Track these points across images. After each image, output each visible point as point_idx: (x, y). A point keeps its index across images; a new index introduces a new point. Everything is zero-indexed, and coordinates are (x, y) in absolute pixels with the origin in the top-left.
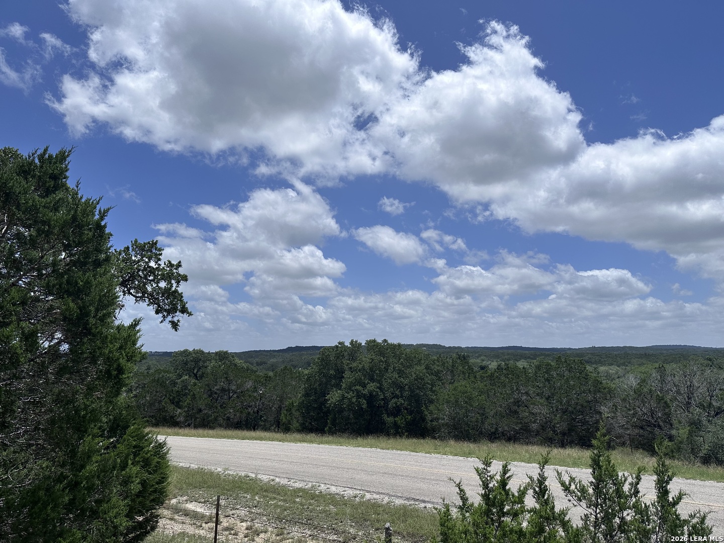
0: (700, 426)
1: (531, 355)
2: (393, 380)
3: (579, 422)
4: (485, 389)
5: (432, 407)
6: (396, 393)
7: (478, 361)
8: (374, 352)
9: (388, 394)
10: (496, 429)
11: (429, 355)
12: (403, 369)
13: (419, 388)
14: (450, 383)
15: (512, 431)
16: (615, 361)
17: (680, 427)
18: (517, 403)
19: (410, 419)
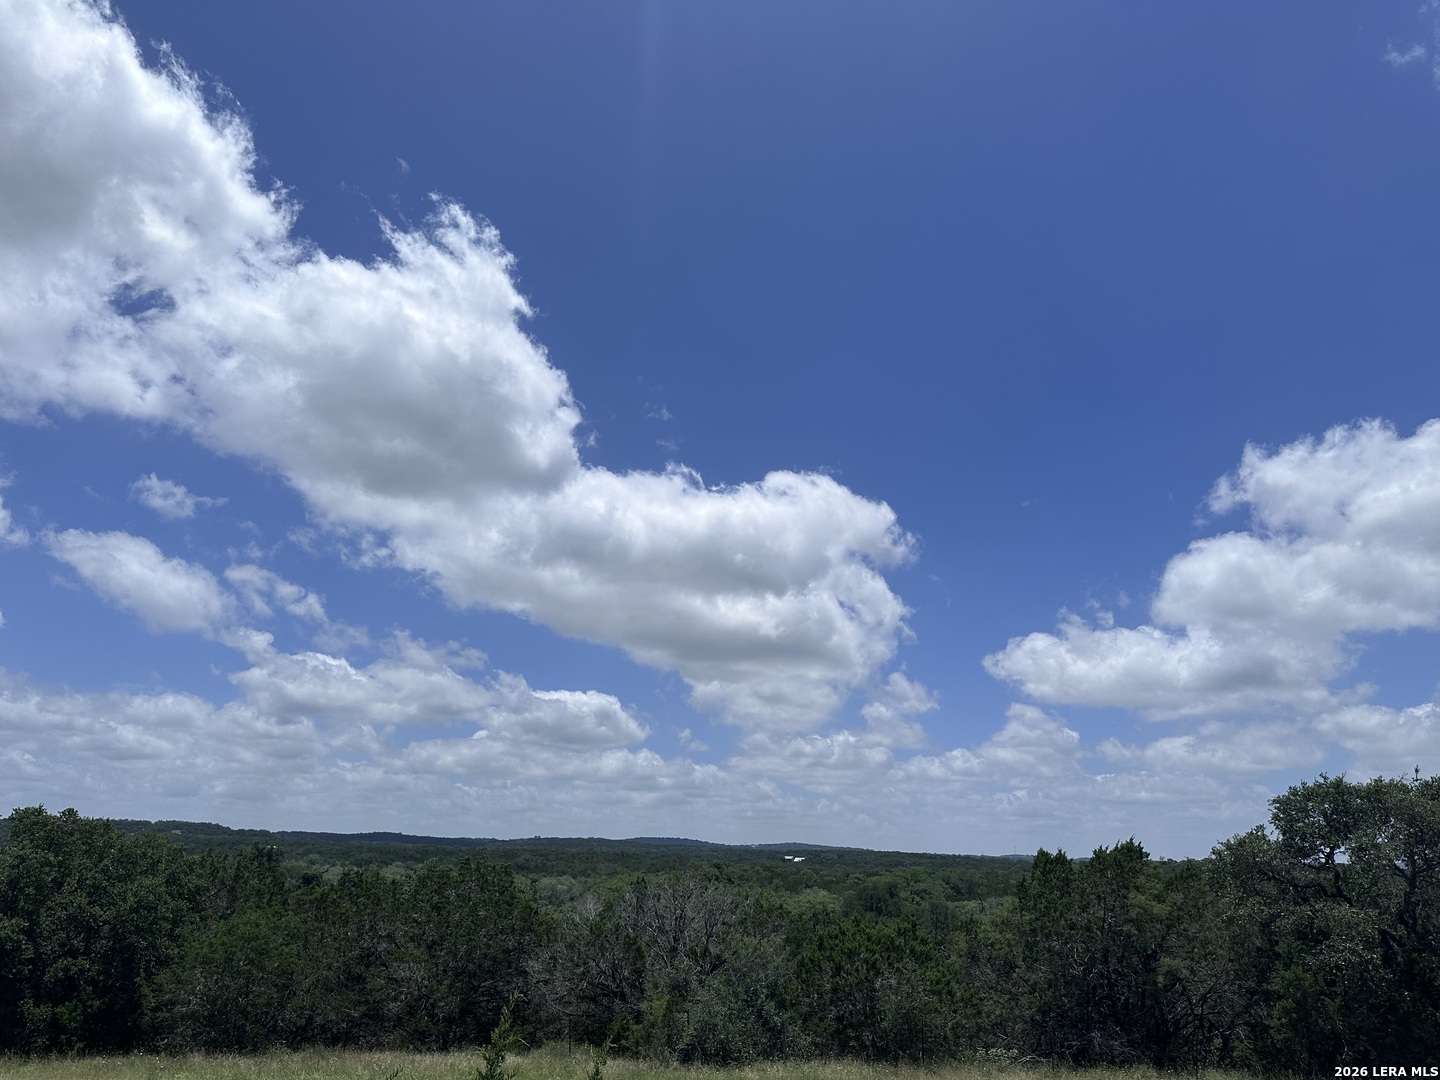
0: (686, 991)
1: (417, 852)
2: (71, 910)
3: (483, 995)
4: (302, 931)
5: (163, 977)
6: (72, 944)
7: (302, 864)
8: (32, 841)
9: (48, 948)
10: (311, 1018)
11: (181, 850)
12: (105, 883)
13: (138, 930)
14: (221, 917)
15: (343, 1021)
16: (569, 868)
17: (655, 997)
18: (367, 958)
19: (99, 1008)
